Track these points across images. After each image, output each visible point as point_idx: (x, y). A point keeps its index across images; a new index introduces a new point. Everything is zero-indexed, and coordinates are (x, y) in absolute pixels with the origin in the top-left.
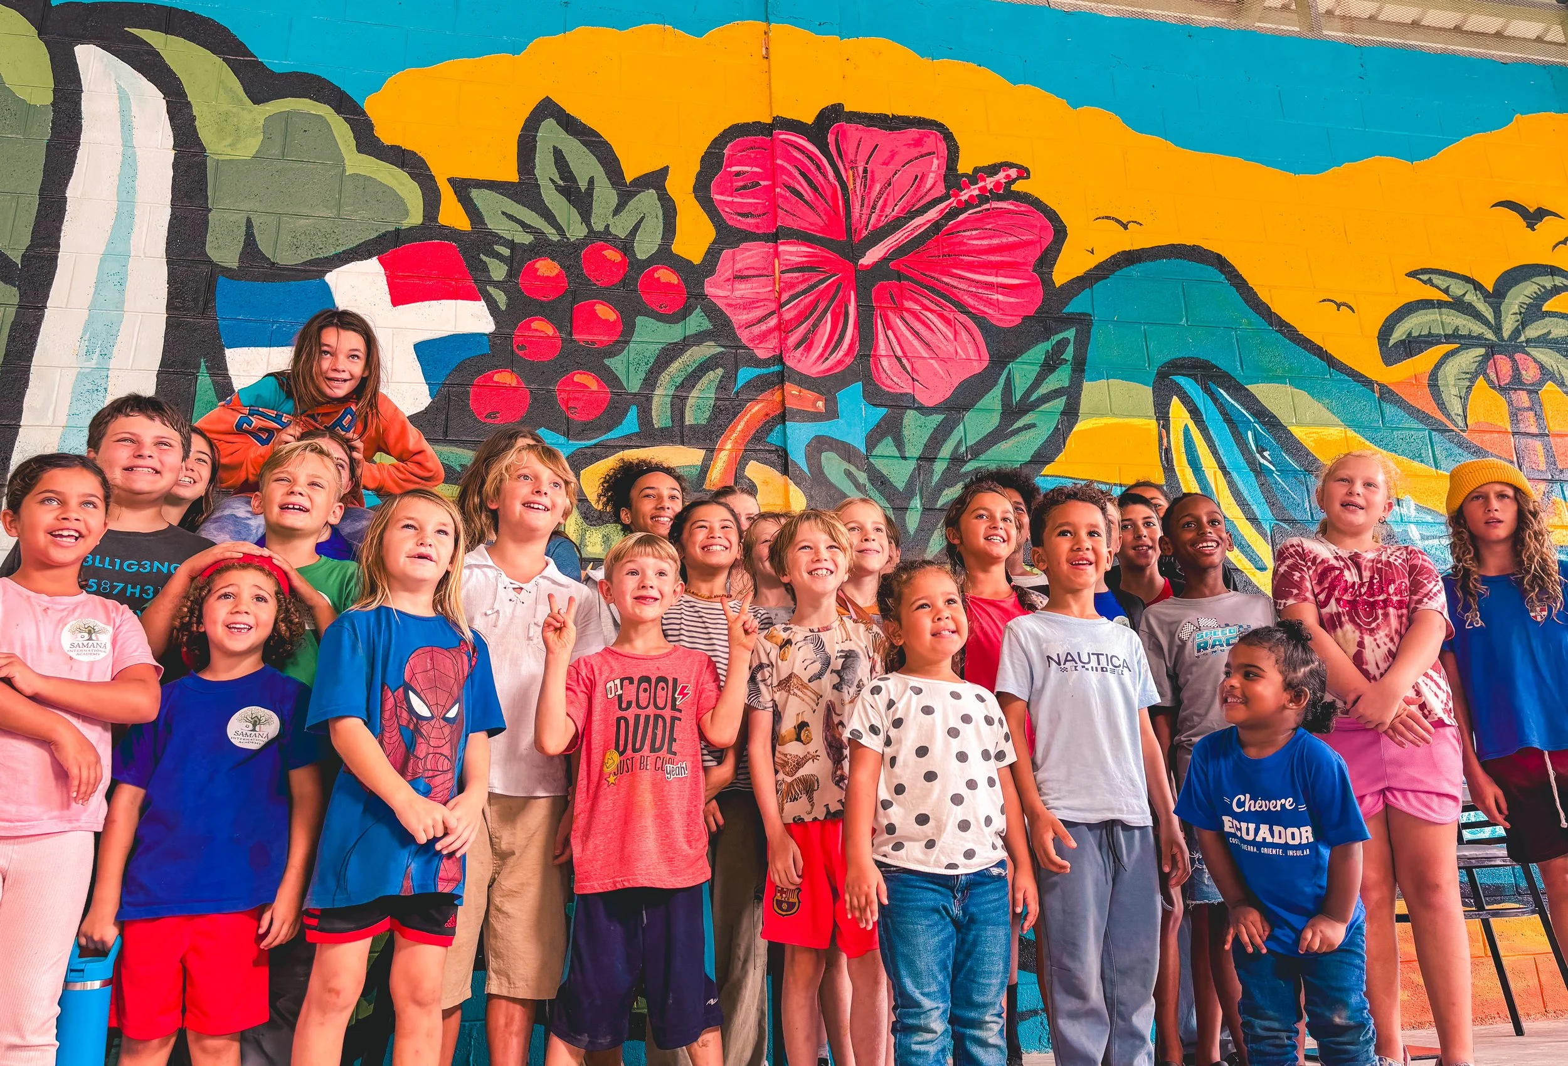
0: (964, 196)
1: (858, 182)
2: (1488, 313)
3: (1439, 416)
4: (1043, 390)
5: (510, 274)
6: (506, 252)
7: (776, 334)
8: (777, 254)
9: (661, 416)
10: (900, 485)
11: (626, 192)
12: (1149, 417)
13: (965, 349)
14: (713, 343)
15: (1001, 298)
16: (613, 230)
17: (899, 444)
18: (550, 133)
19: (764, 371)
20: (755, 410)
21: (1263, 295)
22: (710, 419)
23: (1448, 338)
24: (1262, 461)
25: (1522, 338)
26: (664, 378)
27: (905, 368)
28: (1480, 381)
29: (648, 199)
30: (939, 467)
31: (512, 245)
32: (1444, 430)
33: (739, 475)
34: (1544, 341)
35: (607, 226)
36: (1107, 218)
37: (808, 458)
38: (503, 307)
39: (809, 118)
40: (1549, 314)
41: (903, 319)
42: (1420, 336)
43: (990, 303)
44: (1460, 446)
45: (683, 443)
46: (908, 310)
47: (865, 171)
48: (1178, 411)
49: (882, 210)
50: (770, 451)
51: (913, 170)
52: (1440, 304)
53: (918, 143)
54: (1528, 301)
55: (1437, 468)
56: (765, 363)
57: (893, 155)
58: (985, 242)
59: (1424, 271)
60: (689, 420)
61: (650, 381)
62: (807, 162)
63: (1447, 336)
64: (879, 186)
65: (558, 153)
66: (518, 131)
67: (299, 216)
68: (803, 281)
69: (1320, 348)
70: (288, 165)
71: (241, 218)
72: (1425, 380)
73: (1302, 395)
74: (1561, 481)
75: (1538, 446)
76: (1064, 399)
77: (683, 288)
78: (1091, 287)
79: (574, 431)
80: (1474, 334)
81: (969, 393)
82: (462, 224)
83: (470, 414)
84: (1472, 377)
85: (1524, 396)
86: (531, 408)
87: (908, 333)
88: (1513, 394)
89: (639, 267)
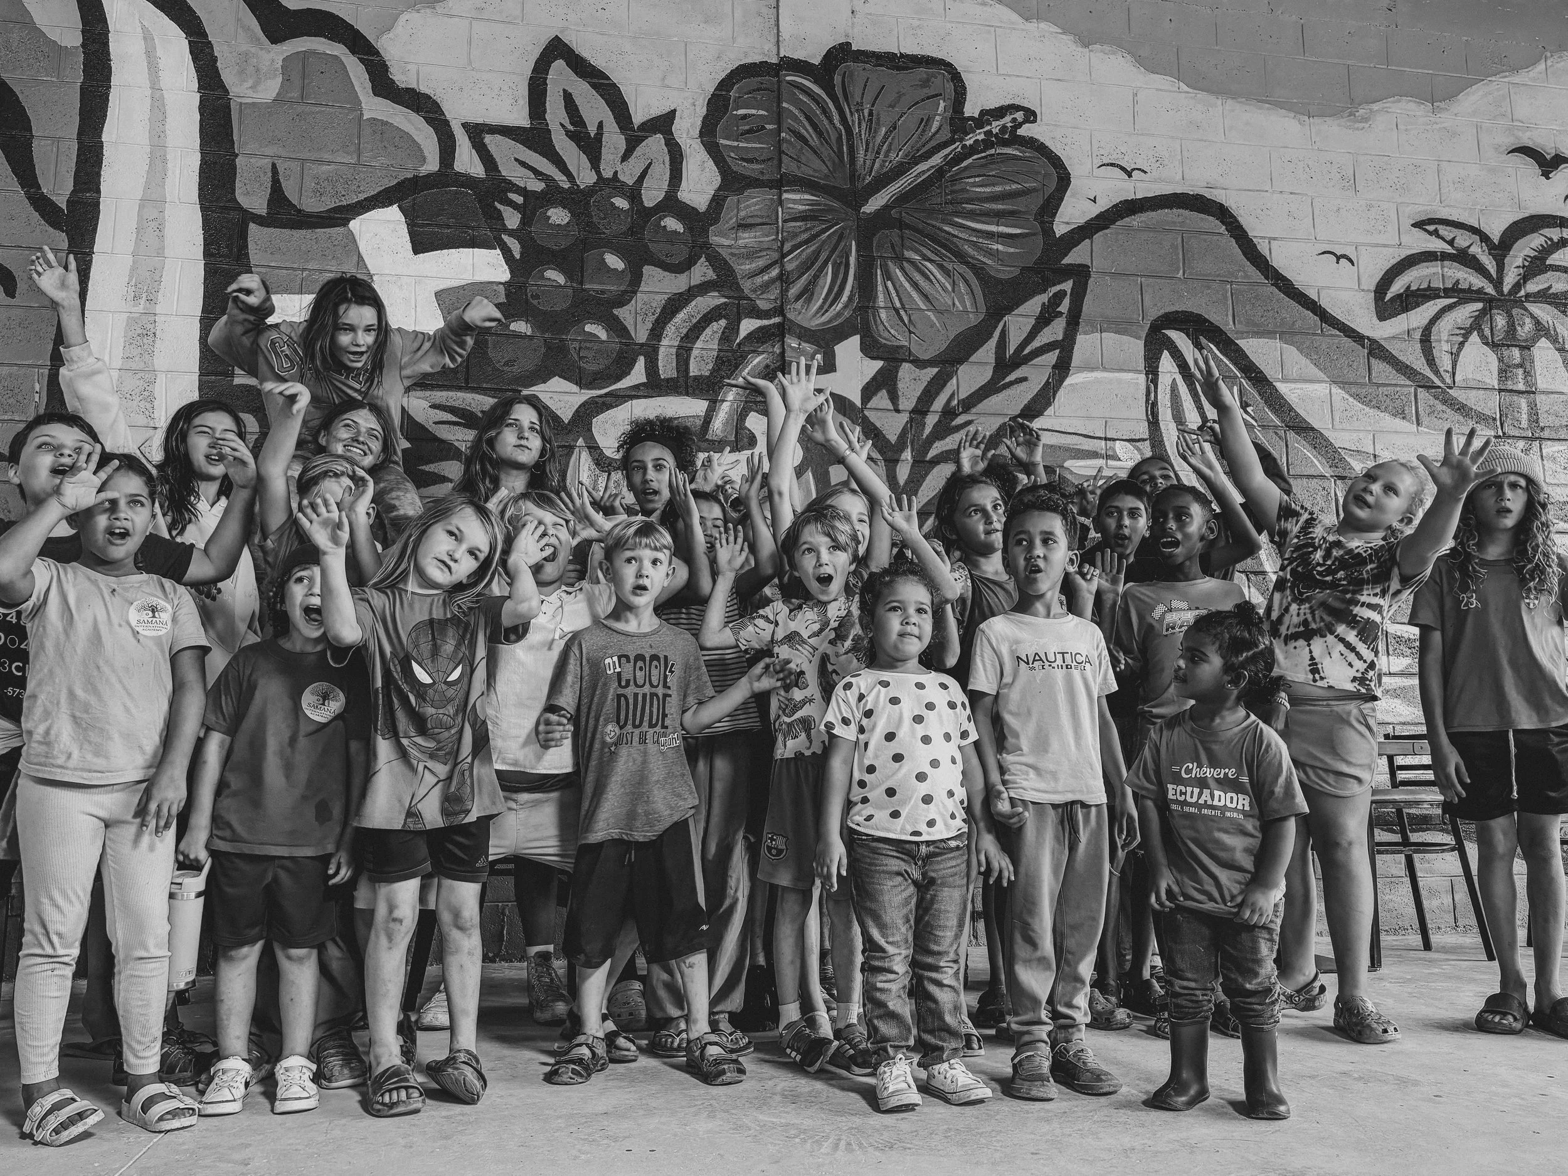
0: (969, 141)
1: (864, 125)
2: (1490, 265)
3: (1428, 372)
4: (1036, 343)
5: (524, 222)
6: (519, 200)
7: (778, 284)
8: (781, 202)
9: (667, 368)
10: (893, 438)
11: (635, 137)
12: (1138, 372)
13: (962, 302)
14: (716, 294)
15: (1000, 247)
16: (621, 177)
17: (894, 397)
18: (559, 75)
19: (766, 322)
20: (758, 360)
21: (1263, 248)
22: (713, 371)
23: (1447, 292)
25: (1522, 293)
26: (670, 329)
27: (902, 320)
28: (1474, 337)
29: (655, 144)
30: (931, 420)
31: (523, 192)
32: (1429, 386)
33: (740, 427)
34: (1544, 296)
35: (616, 173)
36: (1112, 165)
38: (518, 256)
39: (816, 61)
40: (1555, 268)
41: (902, 269)
42: (1418, 289)
43: (989, 253)
44: (1444, 402)
45: (687, 394)
46: (909, 261)
47: (871, 114)
48: (1167, 363)
49: (886, 156)
51: (919, 113)
52: (1444, 256)
53: (925, 83)
54: (1533, 254)
55: (1418, 424)
56: (767, 314)
57: (900, 95)
58: (988, 190)
59: (1431, 221)
60: (694, 370)
61: (657, 332)
62: (814, 106)
63: (1446, 290)
64: (884, 130)
65: (568, 98)
66: (528, 73)
67: (321, 162)
68: (806, 230)
69: (1314, 302)
70: (308, 109)
71: (266, 163)
72: (1417, 335)
73: (1291, 351)
74: (1541, 439)
75: (1523, 404)
76: (1057, 352)
77: (688, 238)
78: (1091, 237)
79: (586, 379)
80: (1474, 288)
81: (963, 346)
82: (477, 170)
83: (489, 362)
84: (1468, 331)
85: (1515, 353)
86: (545, 357)
87: (907, 284)
88: (1506, 352)
89: (646, 216)
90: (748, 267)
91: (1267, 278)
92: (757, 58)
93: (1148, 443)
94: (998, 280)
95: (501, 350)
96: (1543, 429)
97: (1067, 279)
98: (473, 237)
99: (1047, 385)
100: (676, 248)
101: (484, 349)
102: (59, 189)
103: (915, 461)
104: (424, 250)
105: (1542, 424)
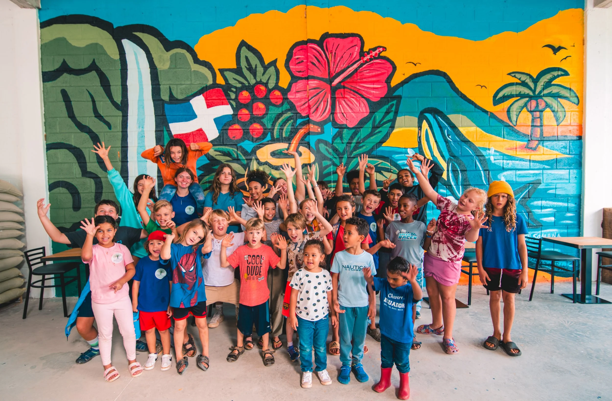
0: (365, 59)
1: (333, 58)
2: (532, 86)
3: (508, 122)
4: (385, 120)
5: (236, 97)
6: (234, 90)
7: (308, 108)
8: (308, 84)
9: (276, 135)
10: (341, 151)
11: (266, 68)
12: (416, 127)
13: (362, 110)
14: (290, 112)
15: (374, 92)
17: (342, 139)
18: (244, 51)
19: (304, 120)
20: (302, 132)
21: (457, 85)
22: (289, 135)
23: (517, 96)
24: (448, 139)
25: (542, 94)
26: (277, 124)
27: (344, 116)
29: (272, 70)
30: (353, 145)
31: (236, 88)
32: (508, 126)
35: (261, 79)
36: (410, 62)
37: (315, 145)
38: (235, 106)
39: (318, 38)
40: (554, 85)
41: (344, 101)
42: (507, 95)
43: (370, 94)
44: (512, 131)
45: (282, 142)
46: (346, 98)
47: (335, 53)
48: (425, 125)
49: (340, 66)
50: (305, 143)
51: (349, 52)
53: (352, 42)
54: (547, 81)
55: (504, 138)
56: (304, 117)
57: (344, 47)
58: (371, 74)
59: (513, 73)
60: (284, 135)
61: (273, 125)
62: (317, 54)
63: (516, 95)
64: (339, 59)
65: (247, 58)
66: (236, 52)
67: (181, 85)
68: (315, 92)
69: (473, 102)
70: (177, 70)
71: (168, 86)
72: (506, 110)
73: (465, 117)
74: (543, 140)
75: (538, 130)
76: (391, 123)
77: (282, 97)
78: (402, 86)
79: (254, 140)
80: (526, 94)
81: (363, 123)
82: (223, 82)
83: (228, 137)
84: (523, 108)
85: (538, 113)
86: (243, 135)
87: (346, 105)
88: (534, 113)
89: (270, 91)
91: (458, 95)
92: (301, 40)
93: (418, 149)
94: (374, 102)
95: (232, 134)
96: (544, 137)
97: (394, 100)
98: (222, 102)
99: (387, 133)
100: (278, 100)
101: (227, 134)
102: (118, 99)
103: (348, 158)
104: (210, 107)
105: (544, 136)
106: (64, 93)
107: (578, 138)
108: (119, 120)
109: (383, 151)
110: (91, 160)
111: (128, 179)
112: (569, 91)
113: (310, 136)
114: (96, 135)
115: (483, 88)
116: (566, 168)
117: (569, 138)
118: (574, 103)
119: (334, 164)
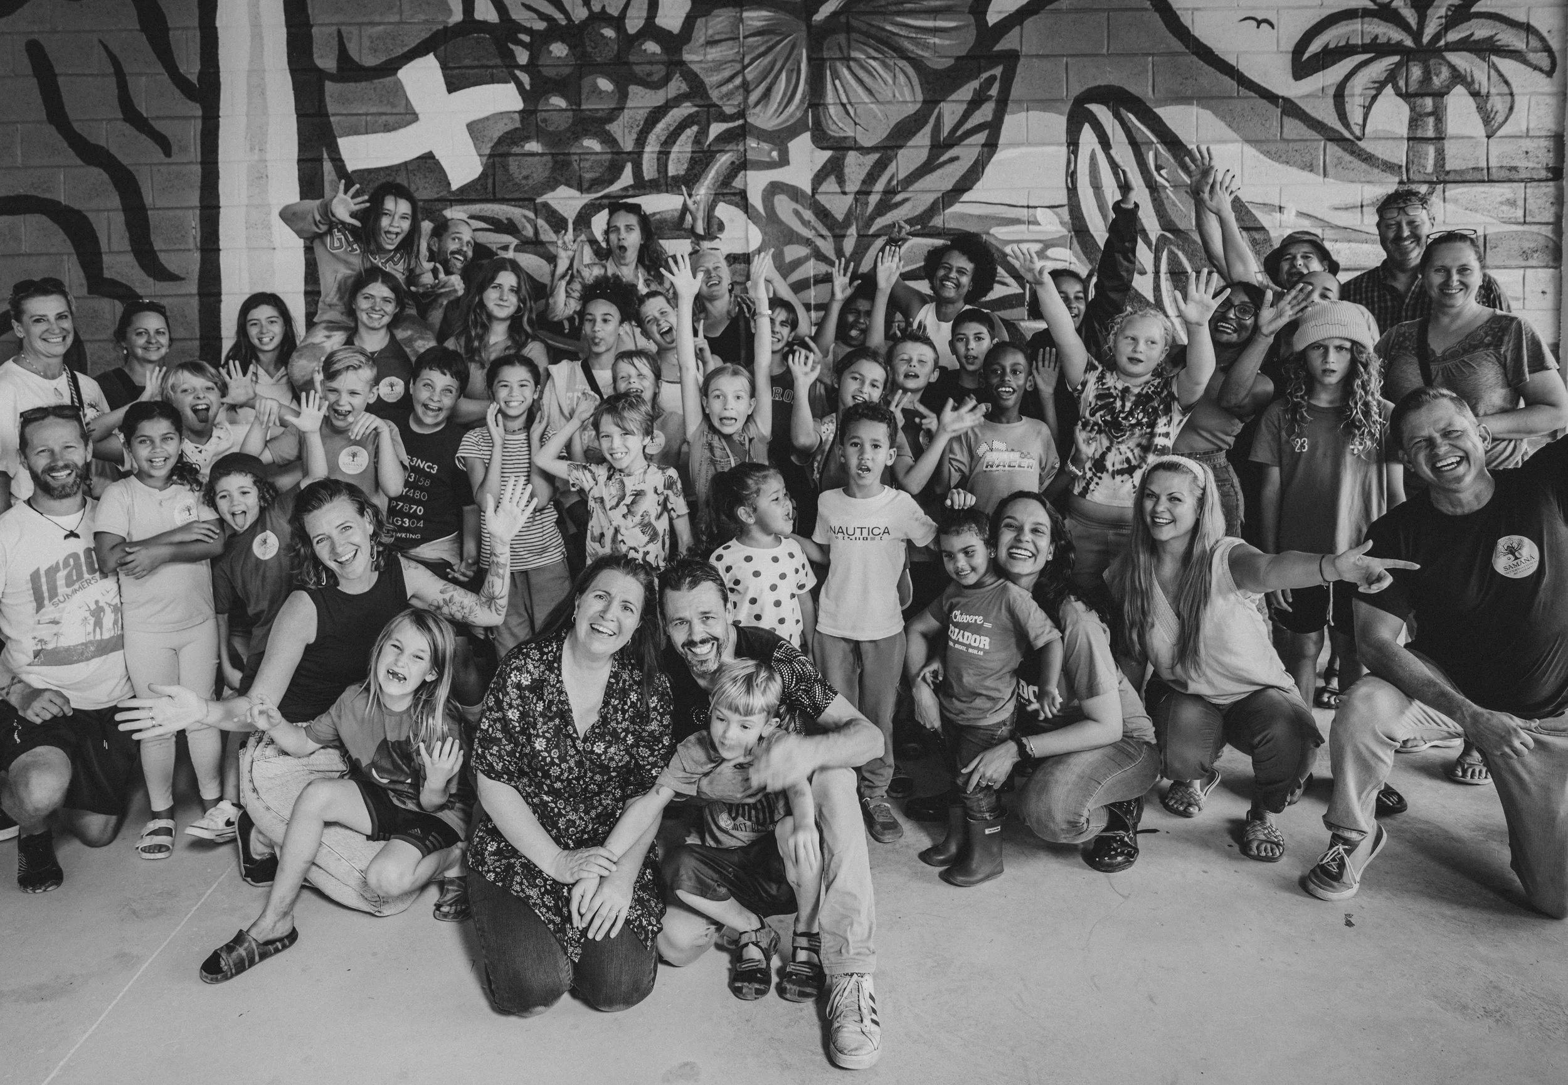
2: (1412, 19)
3: (1338, 126)
4: (968, 125)
5: (533, 59)
6: (526, 38)
7: (741, 90)
8: (741, 20)
9: (649, 170)
10: (840, 216)
12: (1060, 144)
13: (902, 94)
14: (689, 104)
15: (937, 41)
16: (609, 10)
17: (841, 181)
19: (731, 125)
20: (723, 160)
21: (1186, 20)
22: (688, 169)
23: (1365, 48)
24: (1159, 179)
25: (1442, 43)
26: (652, 137)
27: (848, 113)
28: (1389, 90)
30: (874, 199)
31: (529, 31)
32: (1339, 140)
33: (710, 217)
34: (1465, 44)
35: (604, 7)
37: (764, 201)
38: (528, 87)
40: (1480, 15)
41: (849, 68)
42: (1336, 47)
43: (926, 46)
44: (1352, 153)
45: (667, 192)
46: (855, 60)
48: (1088, 136)
50: (734, 194)
52: (1366, 13)
54: (1457, 3)
55: (1325, 175)
56: (731, 118)
60: (672, 172)
61: (641, 141)
63: (1363, 45)
67: (373, 24)
68: (763, 44)
69: (1232, 67)
71: (334, 28)
72: (1332, 92)
73: (1207, 115)
74: (1445, 182)
75: (1431, 150)
76: (987, 132)
77: (665, 58)
78: (1021, 24)
79: (586, 185)
80: (1393, 42)
81: (903, 132)
82: (492, 16)
83: (510, 178)
84: (1380, 86)
85: (1429, 102)
86: (553, 169)
87: (853, 82)
88: (1419, 101)
89: (629, 42)
90: (715, 78)
91: (1187, 47)
93: (1066, 208)
94: (936, 71)
95: (519, 167)
96: (1448, 173)
97: (997, 65)
98: (492, 75)
99: (976, 162)
100: (655, 68)
101: (505, 168)
102: (191, 69)
103: (860, 236)
104: (455, 90)
105: (1447, 168)
106: (35, 51)
107: (1550, 175)
108: (194, 130)
109: (963, 217)
110: (115, 248)
111: (220, 301)
112: (1523, 35)
113: (748, 172)
114: (130, 173)
115: (1264, 26)
116: (1514, 263)
117: (1523, 176)
118: (1541, 70)
119: (819, 256)
